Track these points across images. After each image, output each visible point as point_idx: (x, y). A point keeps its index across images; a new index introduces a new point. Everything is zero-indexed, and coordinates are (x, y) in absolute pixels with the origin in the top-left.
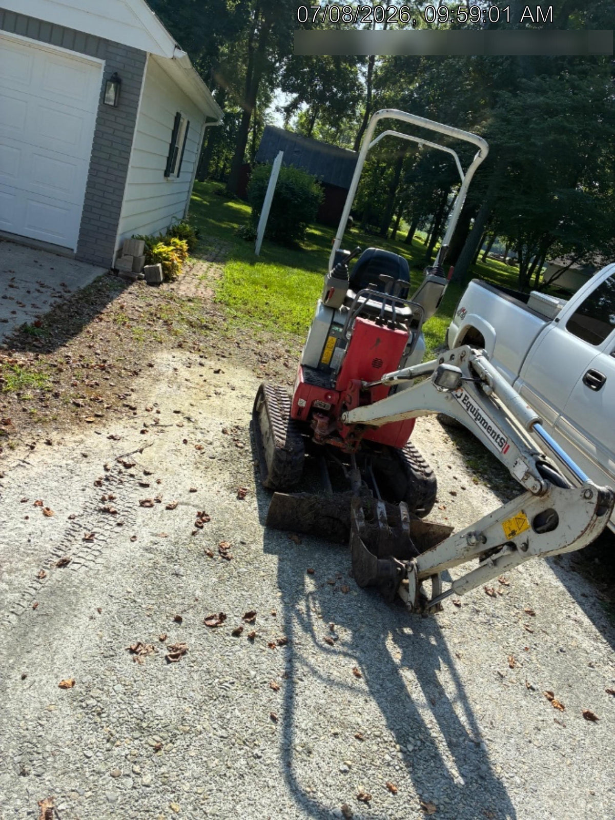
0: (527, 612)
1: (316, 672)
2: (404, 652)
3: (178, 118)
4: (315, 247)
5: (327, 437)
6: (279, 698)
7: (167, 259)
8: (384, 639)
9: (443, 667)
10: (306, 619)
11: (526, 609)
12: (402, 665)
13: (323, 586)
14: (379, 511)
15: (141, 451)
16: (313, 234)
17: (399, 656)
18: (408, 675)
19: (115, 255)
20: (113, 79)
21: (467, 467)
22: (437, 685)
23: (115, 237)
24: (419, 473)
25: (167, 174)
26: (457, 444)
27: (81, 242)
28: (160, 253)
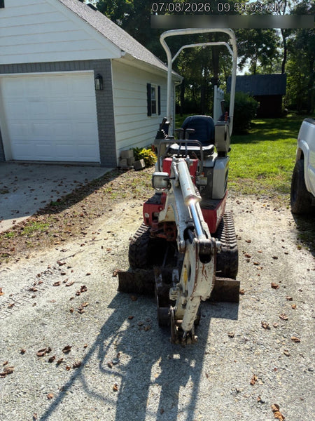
0: (292, 340)
1: (87, 387)
2: (163, 373)
3: (149, 86)
4: (257, 130)
5: (156, 233)
6: (48, 404)
7: (146, 156)
8: (153, 363)
9: (190, 383)
10: (105, 350)
11: (292, 337)
12: (156, 382)
13: (133, 326)
14: (173, 276)
15: (73, 256)
16: (260, 124)
17: (157, 376)
18: (155, 390)
19: (118, 160)
20: (99, 77)
21: (298, 239)
22: (175, 399)
23: (115, 151)
24: (225, 248)
25: (149, 114)
26: (298, 225)
27: (102, 158)
28: (143, 154)
